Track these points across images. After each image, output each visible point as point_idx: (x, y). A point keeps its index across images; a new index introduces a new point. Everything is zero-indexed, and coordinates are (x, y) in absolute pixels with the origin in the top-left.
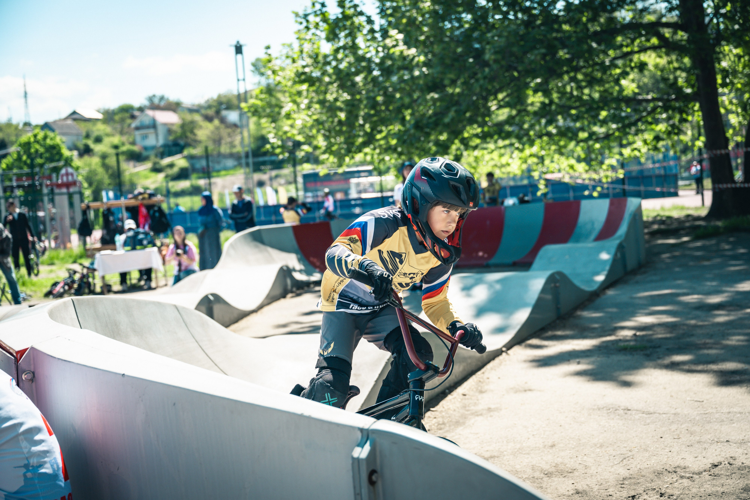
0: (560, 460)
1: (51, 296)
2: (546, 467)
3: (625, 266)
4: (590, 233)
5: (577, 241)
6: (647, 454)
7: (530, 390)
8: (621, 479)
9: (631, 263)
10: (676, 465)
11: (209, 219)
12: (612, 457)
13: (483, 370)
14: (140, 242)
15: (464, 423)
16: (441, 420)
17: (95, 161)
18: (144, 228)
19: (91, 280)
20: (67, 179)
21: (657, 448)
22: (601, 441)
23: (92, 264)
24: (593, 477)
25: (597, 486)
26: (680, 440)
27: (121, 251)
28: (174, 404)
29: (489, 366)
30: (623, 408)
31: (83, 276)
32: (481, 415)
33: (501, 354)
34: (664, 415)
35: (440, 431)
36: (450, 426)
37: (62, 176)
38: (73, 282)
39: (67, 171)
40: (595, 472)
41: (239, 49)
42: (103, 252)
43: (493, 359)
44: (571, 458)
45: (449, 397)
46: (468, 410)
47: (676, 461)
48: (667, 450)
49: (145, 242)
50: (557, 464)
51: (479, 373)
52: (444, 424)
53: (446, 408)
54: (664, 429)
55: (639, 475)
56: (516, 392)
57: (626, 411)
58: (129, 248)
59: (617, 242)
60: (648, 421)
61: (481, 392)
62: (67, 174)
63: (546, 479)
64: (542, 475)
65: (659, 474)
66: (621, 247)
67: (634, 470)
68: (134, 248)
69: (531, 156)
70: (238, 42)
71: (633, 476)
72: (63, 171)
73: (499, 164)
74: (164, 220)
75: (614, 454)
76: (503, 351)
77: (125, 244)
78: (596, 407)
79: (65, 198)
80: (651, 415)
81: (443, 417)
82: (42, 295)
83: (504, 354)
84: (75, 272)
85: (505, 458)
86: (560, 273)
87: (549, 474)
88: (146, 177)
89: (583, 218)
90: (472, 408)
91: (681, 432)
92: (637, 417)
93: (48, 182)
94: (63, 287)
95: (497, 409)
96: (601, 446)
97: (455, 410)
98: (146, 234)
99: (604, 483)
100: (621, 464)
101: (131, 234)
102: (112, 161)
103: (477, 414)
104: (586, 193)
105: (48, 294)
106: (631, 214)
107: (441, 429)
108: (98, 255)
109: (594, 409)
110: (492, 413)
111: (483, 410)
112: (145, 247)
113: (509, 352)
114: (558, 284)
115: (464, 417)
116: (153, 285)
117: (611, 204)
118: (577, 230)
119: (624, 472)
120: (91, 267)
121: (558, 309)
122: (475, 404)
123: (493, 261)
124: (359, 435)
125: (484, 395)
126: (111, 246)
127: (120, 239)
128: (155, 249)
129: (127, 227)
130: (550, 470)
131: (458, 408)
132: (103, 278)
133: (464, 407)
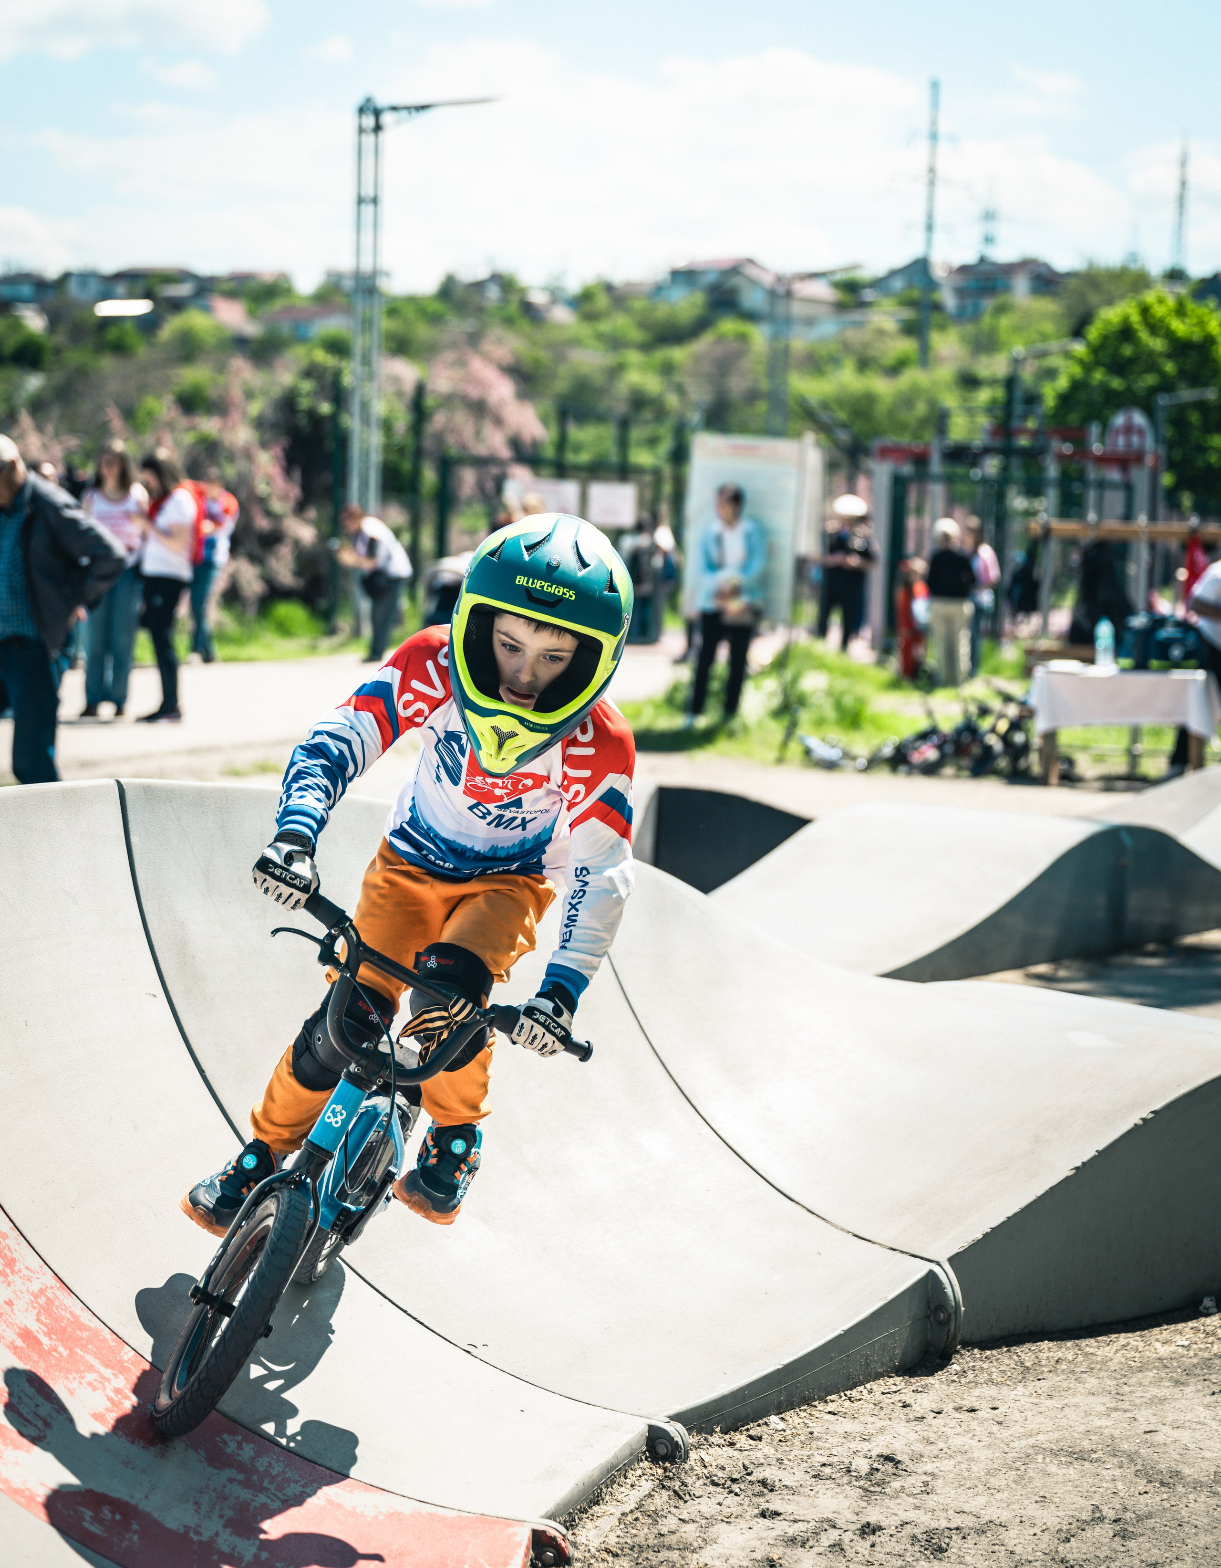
1: (900, 767)
14: (1162, 650)
20: (1128, 442)
23: (1029, 693)
37: (1112, 431)
39: (1129, 418)
42: (1056, 665)
49: (1176, 652)
58: (1126, 662)
62: (1129, 429)
68: (1141, 666)
72: (1119, 420)
77: (1119, 649)
79: (1115, 496)
93: (1066, 449)
101: (1140, 621)
108: (1039, 672)
112: (1174, 665)
120: (1029, 701)
132: (1050, 737)
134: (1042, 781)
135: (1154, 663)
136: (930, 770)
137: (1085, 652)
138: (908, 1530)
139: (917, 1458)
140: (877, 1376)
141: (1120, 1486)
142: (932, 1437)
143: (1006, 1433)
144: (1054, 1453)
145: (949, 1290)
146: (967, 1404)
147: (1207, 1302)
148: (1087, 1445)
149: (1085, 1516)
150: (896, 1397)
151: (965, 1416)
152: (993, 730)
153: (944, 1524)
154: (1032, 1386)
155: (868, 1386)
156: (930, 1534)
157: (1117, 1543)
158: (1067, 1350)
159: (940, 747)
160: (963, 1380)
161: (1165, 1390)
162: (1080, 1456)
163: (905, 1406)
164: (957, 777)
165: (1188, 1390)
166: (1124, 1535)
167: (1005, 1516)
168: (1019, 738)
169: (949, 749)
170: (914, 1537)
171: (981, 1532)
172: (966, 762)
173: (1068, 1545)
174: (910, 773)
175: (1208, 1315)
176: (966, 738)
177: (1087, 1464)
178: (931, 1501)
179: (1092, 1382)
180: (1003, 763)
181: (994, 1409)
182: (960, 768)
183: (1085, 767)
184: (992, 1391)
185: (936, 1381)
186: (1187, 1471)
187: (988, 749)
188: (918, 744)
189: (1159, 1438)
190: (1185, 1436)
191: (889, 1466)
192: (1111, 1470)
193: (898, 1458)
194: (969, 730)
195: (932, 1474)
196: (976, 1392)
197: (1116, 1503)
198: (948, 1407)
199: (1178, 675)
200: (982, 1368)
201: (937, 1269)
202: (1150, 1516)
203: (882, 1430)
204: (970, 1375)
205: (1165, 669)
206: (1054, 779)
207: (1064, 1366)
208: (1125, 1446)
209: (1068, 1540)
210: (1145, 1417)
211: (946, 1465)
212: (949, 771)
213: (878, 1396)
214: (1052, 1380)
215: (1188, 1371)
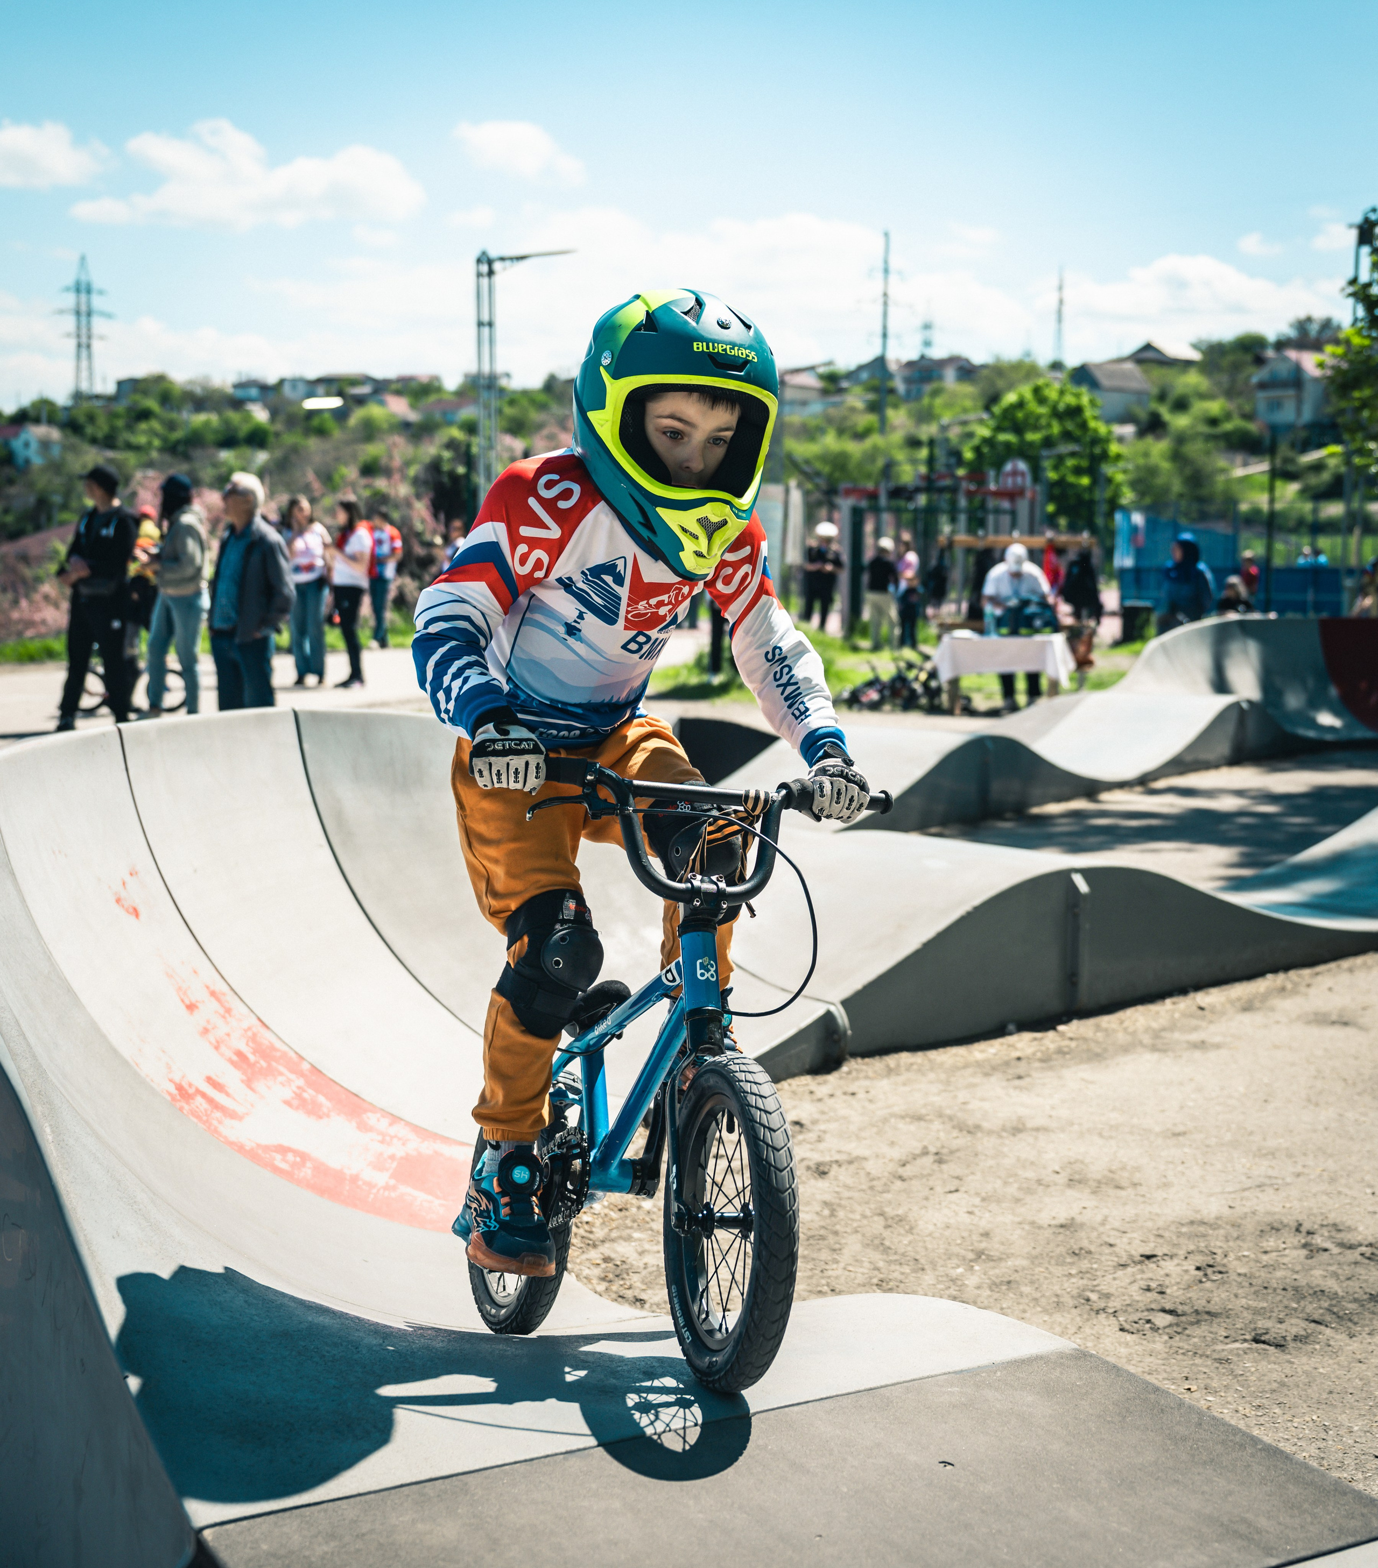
8: (1187, 1221)
14: (1029, 621)
20: (1014, 482)
21: (1360, 1181)
27: (991, 635)
32: (1165, 1050)
37: (1006, 475)
39: (1014, 466)
42: (959, 632)
46: (1157, 1038)
47: (1351, 1213)
49: (1038, 623)
53: (1126, 1024)
56: (1312, 1022)
58: (1006, 630)
62: (1015, 473)
68: (1014, 632)
72: (1009, 467)
90: (1174, 1035)
95: (1218, 1046)
97: (1133, 1033)
99: (1144, 1220)
100: (1235, 1194)
108: (947, 638)
111: (1188, 1042)
112: (1037, 631)
115: (1125, 1049)
119: (1213, 1210)
122: (1196, 1029)
125: (1241, 1016)
127: (993, 611)
131: (1148, 1029)
132: (955, 683)
133: (1164, 1029)
134: (949, 712)
135: (1023, 631)
136: (875, 707)
137: (977, 624)
138: (805, 1163)
139: (815, 1122)
140: (793, 1075)
141: (942, 1135)
142: (826, 1110)
143: (871, 1107)
144: (902, 1117)
145: (840, 1021)
146: (851, 1090)
147: (1011, 1027)
148: (923, 1111)
149: (918, 1152)
150: (806, 1088)
151: (849, 1098)
152: (916, 679)
153: (827, 1159)
154: (894, 1078)
155: (789, 1081)
156: (818, 1165)
157: (935, 1167)
158: (918, 1058)
159: (881, 692)
160: (850, 1076)
161: (978, 1079)
162: (919, 1118)
163: (811, 1092)
164: (893, 711)
165: (993, 1079)
166: (940, 1162)
167: (866, 1153)
168: (933, 684)
169: (887, 693)
170: (808, 1168)
171: (850, 1162)
172: (899, 701)
173: (904, 1168)
174: (860, 709)
175: (1010, 1034)
176: (898, 685)
177: (922, 1123)
178: (822, 1146)
179: (932, 1076)
180: (924, 701)
181: (867, 1092)
182: (894, 705)
183: (980, 703)
184: (867, 1083)
185: (832, 1078)
186: (986, 1125)
187: (913, 691)
188: (865, 690)
189: (970, 1107)
190: (987, 1105)
191: (797, 1128)
192: (937, 1125)
193: (803, 1122)
194: (900, 680)
195: (825, 1132)
196: (857, 1083)
197: (938, 1144)
198: (838, 1093)
199: (1038, 638)
200: (861, 1071)
201: (832, 1009)
202: (958, 1150)
203: (795, 1107)
204: (854, 1074)
205: (1029, 635)
206: (957, 711)
207: (915, 1067)
208: (948, 1112)
209: (904, 1165)
210: (962, 1096)
211: (833, 1126)
212: (887, 707)
213: (794, 1087)
214: (905, 1076)
215: (994, 1068)
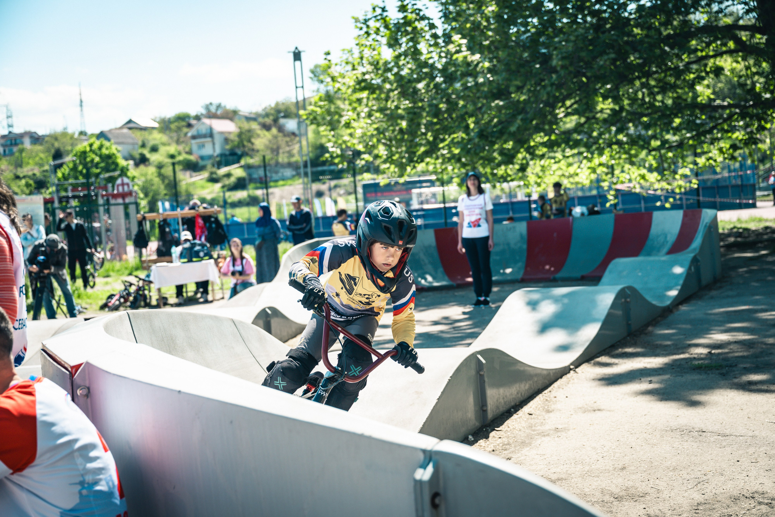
0: (630, 483)
1: (107, 309)
2: (616, 490)
3: (699, 280)
4: (663, 245)
5: (649, 254)
6: (723, 479)
7: (599, 410)
8: (696, 504)
9: (706, 277)
10: (754, 490)
11: (267, 230)
12: (685, 481)
13: (549, 389)
14: (197, 254)
15: (530, 444)
16: (505, 440)
17: (151, 171)
18: (200, 239)
19: (146, 292)
20: (123, 189)
21: (733, 472)
22: (674, 464)
23: (148, 276)
24: (666, 502)
25: (670, 512)
26: (758, 464)
27: (177, 263)
28: (231, 422)
29: (556, 385)
30: (697, 429)
31: (139, 289)
32: (548, 435)
33: (569, 372)
34: (741, 438)
35: (505, 452)
36: (515, 447)
37: (118, 186)
38: (129, 294)
39: (122, 180)
40: (668, 496)
41: (297, 56)
42: (158, 264)
43: (561, 377)
44: (642, 481)
45: (515, 416)
46: (534, 430)
47: (754, 486)
48: (745, 474)
49: (202, 254)
50: (627, 487)
51: (546, 391)
52: (508, 444)
53: (511, 427)
54: (740, 452)
55: (714, 501)
56: (585, 412)
57: (700, 433)
58: (186, 260)
59: (692, 255)
60: (724, 444)
61: (548, 411)
62: (123, 184)
63: (615, 503)
64: (612, 499)
65: (736, 499)
66: (695, 261)
67: (709, 495)
68: (190, 261)
69: (600, 165)
70: (296, 48)
71: (708, 501)
72: (119, 181)
73: (567, 174)
74: (220, 231)
75: (688, 478)
76: (571, 369)
77: (181, 256)
78: (668, 429)
79: (121, 209)
80: (727, 438)
81: (508, 437)
82: (98, 307)
83: (572, 372)
84: (131, 285)
85: (573, 480)
86: (630, 288)
87: (618, 498)
88: (203, 187)
89: (655, 230)
90: (539, 428)
91: (759, 456)
92: (712, 439)
93: (104, 193)
94: (119, 300)
95: (565, 430)
96: (675, 469)
97: (520, 430)
98: (203, 245)
99: (678, 508)
100: (695, 489)
101: (187, 245)
102: (168, 171)
103: (544, 434)
104: (658, 204)
105: (104, 307)
106: (705, 226)
107: (506, 450)
108: (154, 267)
109: (667, 431)
110: (559, 434)
111: (550, 430)
112: (202, 259)
113: (577, 370)
114: (628, 300)
115: (531, 437)
116: (210, 298)
117: (685, 215)
118: (649, 243)
119: (698, 497)
120: (147, 279)
121: (629, 325)
122: (542, 424)
123: (559, 275)
124: (421, 456)
125: (551, 415)
126: (167, 258)
127: (176, 251)
128: (212, 261)
129: (183, 238)
130: (621, 494)
131: (524, 427)
132: (159, 291)
133: (531, 427)
134: (158, 306)
135: (194, 259)
164: (126, 310)
172: (128, 304)
174: (110, 311)
183: (170, 300)
187: (136, 298)
188: (110, 300)
194: (127, 292)
206: (162, 306)
212: (123, 308)
